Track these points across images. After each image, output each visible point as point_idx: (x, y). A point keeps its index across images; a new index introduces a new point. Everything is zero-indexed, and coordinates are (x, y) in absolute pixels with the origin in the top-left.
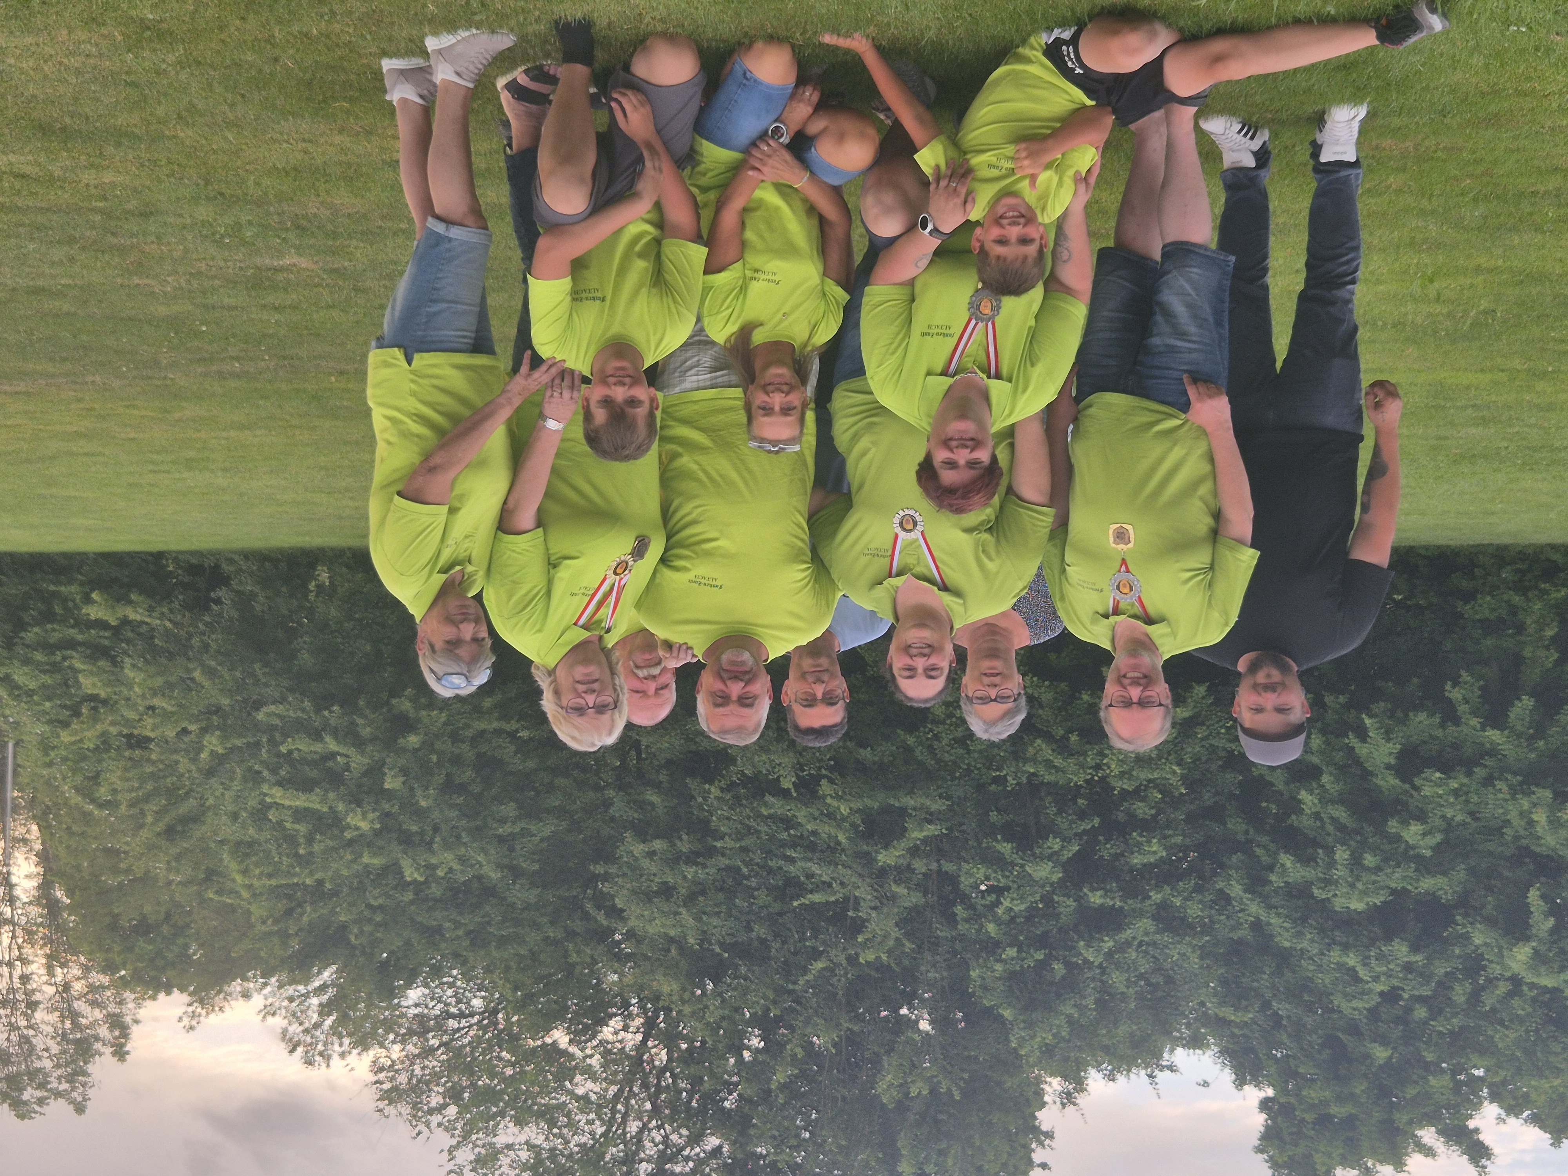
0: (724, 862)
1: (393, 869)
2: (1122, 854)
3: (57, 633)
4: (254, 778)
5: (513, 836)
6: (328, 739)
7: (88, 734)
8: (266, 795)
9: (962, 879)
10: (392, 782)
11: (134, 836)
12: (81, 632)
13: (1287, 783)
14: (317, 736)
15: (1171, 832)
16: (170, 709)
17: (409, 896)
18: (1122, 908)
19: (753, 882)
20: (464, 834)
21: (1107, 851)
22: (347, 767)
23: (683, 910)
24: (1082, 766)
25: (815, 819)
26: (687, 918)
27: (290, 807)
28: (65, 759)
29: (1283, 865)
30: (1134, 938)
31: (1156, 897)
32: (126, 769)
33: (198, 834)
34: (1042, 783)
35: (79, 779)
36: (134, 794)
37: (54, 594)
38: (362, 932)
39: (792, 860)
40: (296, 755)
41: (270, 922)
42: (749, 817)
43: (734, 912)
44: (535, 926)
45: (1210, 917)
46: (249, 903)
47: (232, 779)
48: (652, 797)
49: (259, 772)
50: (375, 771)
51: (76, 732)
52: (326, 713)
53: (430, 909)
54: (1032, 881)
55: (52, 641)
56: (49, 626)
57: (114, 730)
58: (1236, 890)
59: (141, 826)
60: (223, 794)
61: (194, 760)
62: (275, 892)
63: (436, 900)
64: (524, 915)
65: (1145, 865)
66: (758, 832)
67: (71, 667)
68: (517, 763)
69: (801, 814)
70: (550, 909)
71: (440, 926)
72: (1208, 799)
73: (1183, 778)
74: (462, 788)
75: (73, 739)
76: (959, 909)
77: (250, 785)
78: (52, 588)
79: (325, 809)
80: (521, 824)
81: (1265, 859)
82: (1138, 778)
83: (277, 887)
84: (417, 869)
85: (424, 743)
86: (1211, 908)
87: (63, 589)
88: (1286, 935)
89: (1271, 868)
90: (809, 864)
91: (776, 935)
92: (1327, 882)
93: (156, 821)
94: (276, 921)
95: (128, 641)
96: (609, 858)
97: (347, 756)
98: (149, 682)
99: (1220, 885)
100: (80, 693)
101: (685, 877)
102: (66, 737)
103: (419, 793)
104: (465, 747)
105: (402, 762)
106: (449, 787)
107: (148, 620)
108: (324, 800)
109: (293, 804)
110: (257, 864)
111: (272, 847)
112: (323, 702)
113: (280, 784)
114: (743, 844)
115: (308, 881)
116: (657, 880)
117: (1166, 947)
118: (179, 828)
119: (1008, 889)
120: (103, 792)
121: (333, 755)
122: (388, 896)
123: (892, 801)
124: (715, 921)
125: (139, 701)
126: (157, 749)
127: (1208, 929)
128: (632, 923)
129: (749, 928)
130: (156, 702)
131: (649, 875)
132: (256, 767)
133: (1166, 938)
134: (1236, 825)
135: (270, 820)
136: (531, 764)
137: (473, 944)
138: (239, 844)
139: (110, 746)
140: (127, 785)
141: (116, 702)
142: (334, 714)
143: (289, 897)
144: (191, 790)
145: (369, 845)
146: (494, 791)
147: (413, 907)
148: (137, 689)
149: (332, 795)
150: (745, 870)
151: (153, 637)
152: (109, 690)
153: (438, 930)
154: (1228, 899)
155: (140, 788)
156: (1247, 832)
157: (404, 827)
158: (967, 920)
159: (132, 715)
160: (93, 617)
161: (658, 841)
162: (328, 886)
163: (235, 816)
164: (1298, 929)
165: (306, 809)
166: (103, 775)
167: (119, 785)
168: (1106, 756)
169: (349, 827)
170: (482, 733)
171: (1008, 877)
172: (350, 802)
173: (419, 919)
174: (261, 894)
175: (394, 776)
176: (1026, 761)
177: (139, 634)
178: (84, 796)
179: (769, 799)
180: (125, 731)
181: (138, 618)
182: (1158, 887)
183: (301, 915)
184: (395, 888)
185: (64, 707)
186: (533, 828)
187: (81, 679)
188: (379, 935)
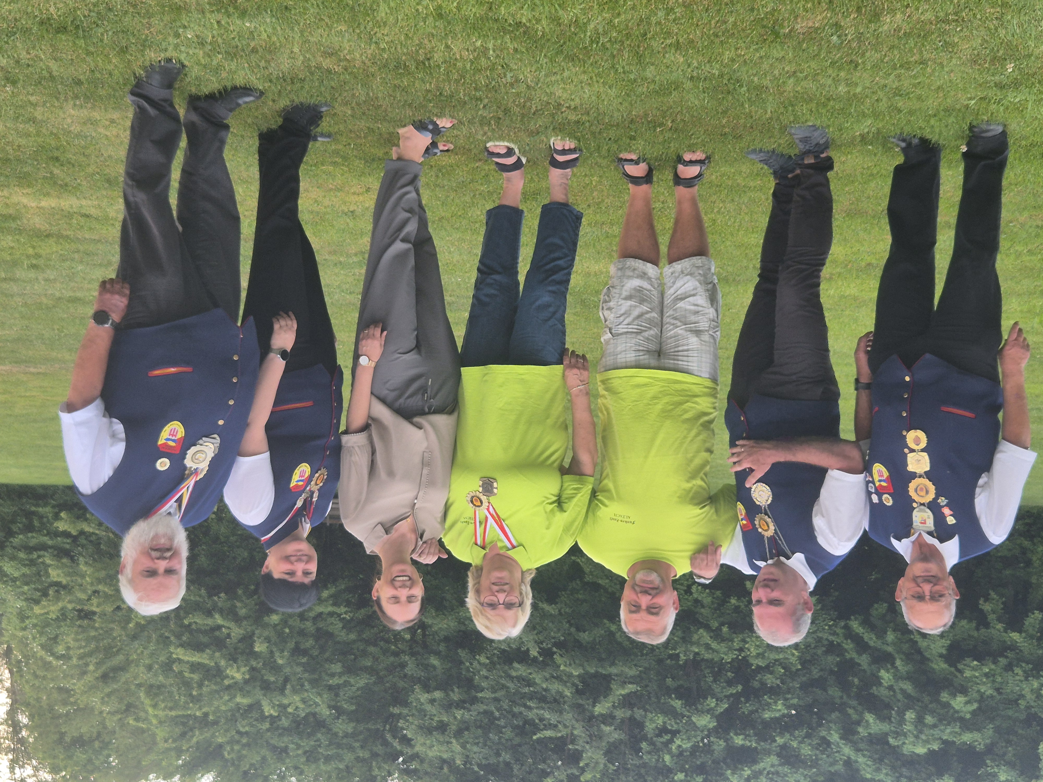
0: (482, 708)
1: (255, 706)
2: (757, 711)
3: (35, 539)
4: (165, 641)
5: (339, 686)
6: (217, 616)
7: (52, 608)
8: (172, 653)
9: (647, 724)
10: (259, 647)
11: (79, 679)
12: (51, 539)
13: (870, 665)
14: (209, 613)
15: (790, 696)
16: (110, 593)
17: (267, 725)
18: (756, 748)
19: (502, 722)
20: (306, 684)
21: (747, 708)
22: (229, 636)
23: (454, 741)
24: (730, 649)
25: (547, 680)
26: (456, 746)
27: (188, 662)
28: (35, 626)
29: (867, 721)
30: (764, 769)
31: (780, 741)
32: (77, 633)
33: (123, 679)
34: (703, 660)
35: (44, 639)
36: (82, 651)
37: (33, 513)
38: (232, 749)
39: (530, 708)
40: (194, 626)
41: (170, 741)
42: (501, 677)
43: (488, 743)
44: (351, 748)
45: (816, 755)
46: (157, 728)
47: (149, 643)
48: (435, 661)
49: (168, 638)
50: (248, 639)
51: (44, 607)
52: (216, 598)
53: (280, 735)
54: (695, 727)
55: (31, 544)
56: (30, 535)
57: (70, 606)
58: (835, 737)
59: (84, 673)
60: (142, 652)
61: (124, 628)
62: (175, 721)
63: (284, 729)
64: (345, 741)
65: (771, 719)
66: (508, 688)
67: (43, 563)
68: (343, 636)
69: (538, 678)
70: (361, 737)
71: (287, 747)
72: (815, 673)
73: (800, 658)
74: (305, 652)
75: (43, 612)
76: (644, 745)
77: (161, 646)
78: (33, 509)
79: (213, 664)
80: (344, 678)
81: (855, 717)
82: (768, 658)
83: (177, 717)
84: (273, 707)
85: (281, 620)
86: (817, 749)
87: (40, 509)
88: (869, 770)
89: (858, 723)
90: (542, 712)
91: (517, 760)
92: (897, 734)
93: (97, 669)
94: (174, 741)
95: (83, 546)
96: (405, 703)
97: (229, 628)
98: (96, 574)
99: (824, 733)
100: (49, 580)
101: (455, 718)
102: (37, 610)
103: (277, 654)
104: (309, 624)
105: (266, 633)
106: (297, 651)
107: (97, 532)
108: (211, 658)
109: (190, 659)
110: (163, 701)
111: (174, 689)
112: (213, 591)
113: (182, 645)
114: (497, 695)
115: (198, 714)
116: (436, 719)
117: (786, 775)
118: (111, 675)
119: (678, 732)
120: (60, 649)
121: (219, 627)
122: (252, 726)
123: (600, 670)
124: (475, 749)
125: (88, 587)
126: (99, 620)
127: (815, 763)
128: (418, 748)
129: (498, 754)
130: (100, 587)
131: (431, 715)
132: (166, 634)
133: (786, 769)
134: (834, 692)
135: (174, 671)
136: (352, 636)
137: (308, 760)
138: (151, 686)
139: (67, 617)
140: (77, 644)
141: (73, 587)
142: (221, 599)
143: (184, 724)
144: (121, 649)
145: (241, 690)
146: (327, 655)
147: (269, 734)
148: (88, 579)
149: (217, 654)
150: (497, 714)
151: (99, 544)
152: (69, 579)
153: (285, 750)
154: (828, 744)
155: (85, 646)
156: (841, 698)
157: (265, 678)
158: (649, 753)
159: (83, 596)
160: (61, 529)
161: (438, 692)
162: (211, 717)
163: (149, 668)
164: (878, 765)
165: (199, 664)
166: (60, 637)
167: (72, 644)
168: (746, 642)
169: (227, 677)
170: (321, 613)
171: (678, 724)
172: (230, 660)
173: (272, 742)
174: (165, 722)
175: (261, 643)
176: (692, 643)
177: (91, 541)
178: (47, 651)
179: (516, 665)
180: (78, 607)
181: (91, 530)
182: (781, 734)
183: (192, 737)
184: (257, 720)
185: (37, 590)
186: (352, 681)
187: (50, 571)
188: (244, 752)
